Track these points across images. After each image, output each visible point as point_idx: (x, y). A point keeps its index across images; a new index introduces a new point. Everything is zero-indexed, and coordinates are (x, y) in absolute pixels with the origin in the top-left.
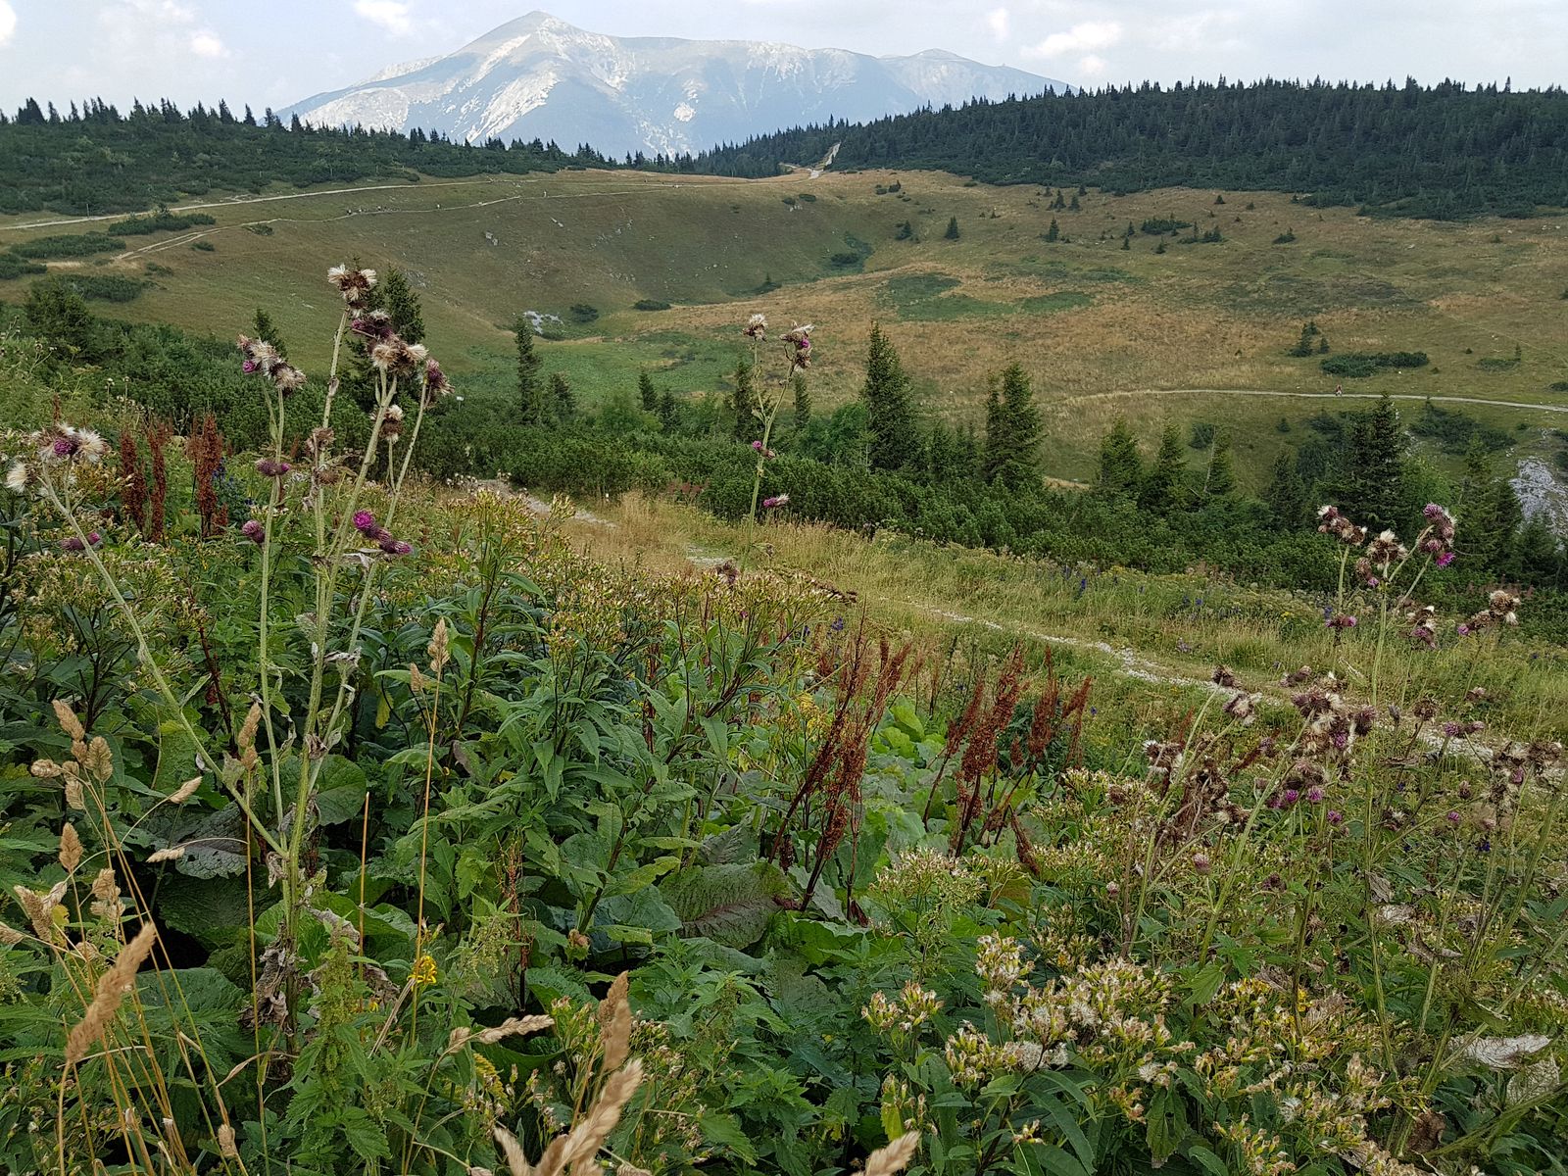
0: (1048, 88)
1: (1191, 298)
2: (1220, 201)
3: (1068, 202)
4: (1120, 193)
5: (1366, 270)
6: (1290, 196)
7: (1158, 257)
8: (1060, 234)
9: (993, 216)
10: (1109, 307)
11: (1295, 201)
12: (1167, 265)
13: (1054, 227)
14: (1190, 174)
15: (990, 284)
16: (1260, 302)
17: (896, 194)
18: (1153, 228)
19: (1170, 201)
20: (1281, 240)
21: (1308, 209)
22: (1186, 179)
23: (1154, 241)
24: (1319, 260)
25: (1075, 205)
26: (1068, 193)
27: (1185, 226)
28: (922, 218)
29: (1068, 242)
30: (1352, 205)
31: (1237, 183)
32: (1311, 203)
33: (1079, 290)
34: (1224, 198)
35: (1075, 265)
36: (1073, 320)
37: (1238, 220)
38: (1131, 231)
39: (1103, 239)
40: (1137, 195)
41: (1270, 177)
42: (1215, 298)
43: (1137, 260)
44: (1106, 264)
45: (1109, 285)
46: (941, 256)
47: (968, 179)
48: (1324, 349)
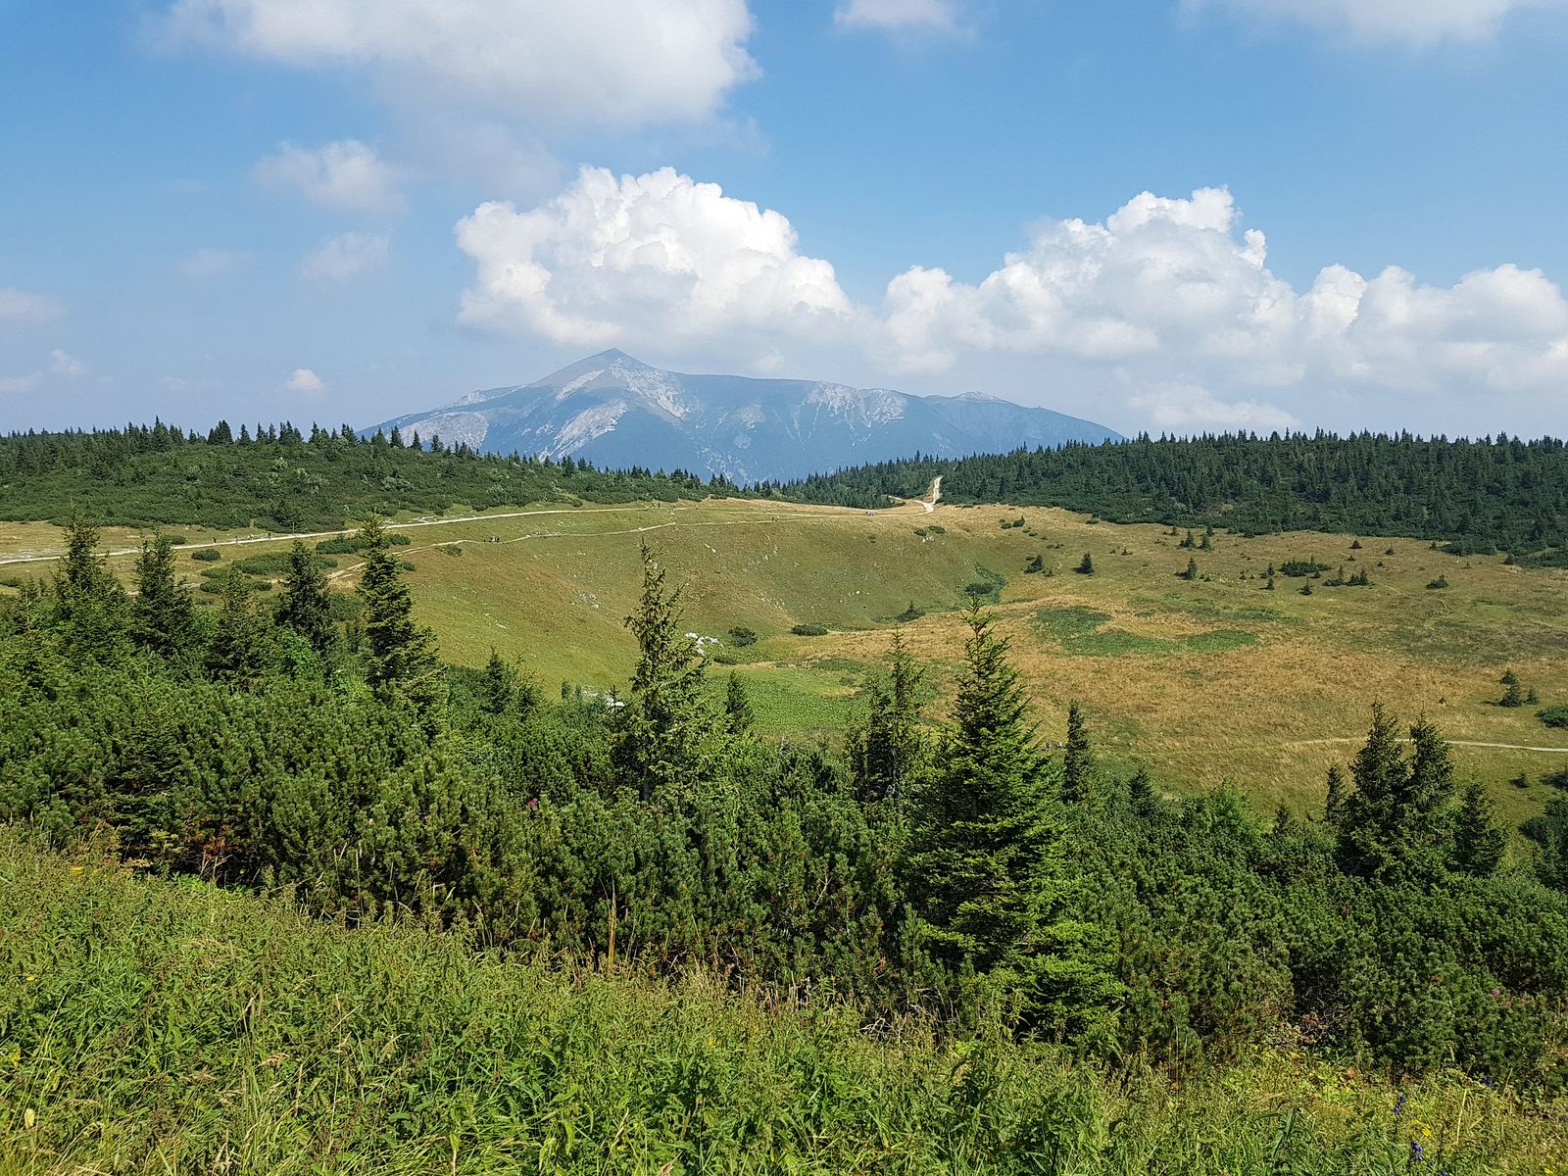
0: (1143, 434)
1: (1359, 641)
2: (1356, 546)
3: (1198, 542)
4: (1248, 535)
5: (1537, 619)
6: (1429, 544)
7: (1306, 598)
8: (1199, 573)
9: (1125, 553)
10: (1277, 648)
11: (1433, 547)
12: (1320, 607)
13: (1192, 565)
14: (1316, 518)
15: (1142, 619)
16: (1433, 647)
17: (1022, 529)
18: (1292, 570)
19: (1304, 544)
20: (1434, 585)
21: (1453, 557)
22: (1312, 523)
23: (1300, 582)
24: (1482, 607)
25: (1204, 546)
26: (1198, 533)
27: (1327, 569)
28: (1052, 552)
29: (1208, 580)
30: (1494, 553)
31: (1372, 528)
32: (1456, 552)
33: (1237, 629)
34: (1361, 543)
35: (1223, 603)
36: (1249, 659)
37: (1380, 565)
38: (1271, 571)
39: (1243, 578)
40: (1268, 537)
41: (1403, 523)
42: (1385, 642)
43: (1285, 598)
44: (1254, 602)
45: (1267, 625)
46: (1080, 590)
47: (1089, 517)
48: (1532, 699)
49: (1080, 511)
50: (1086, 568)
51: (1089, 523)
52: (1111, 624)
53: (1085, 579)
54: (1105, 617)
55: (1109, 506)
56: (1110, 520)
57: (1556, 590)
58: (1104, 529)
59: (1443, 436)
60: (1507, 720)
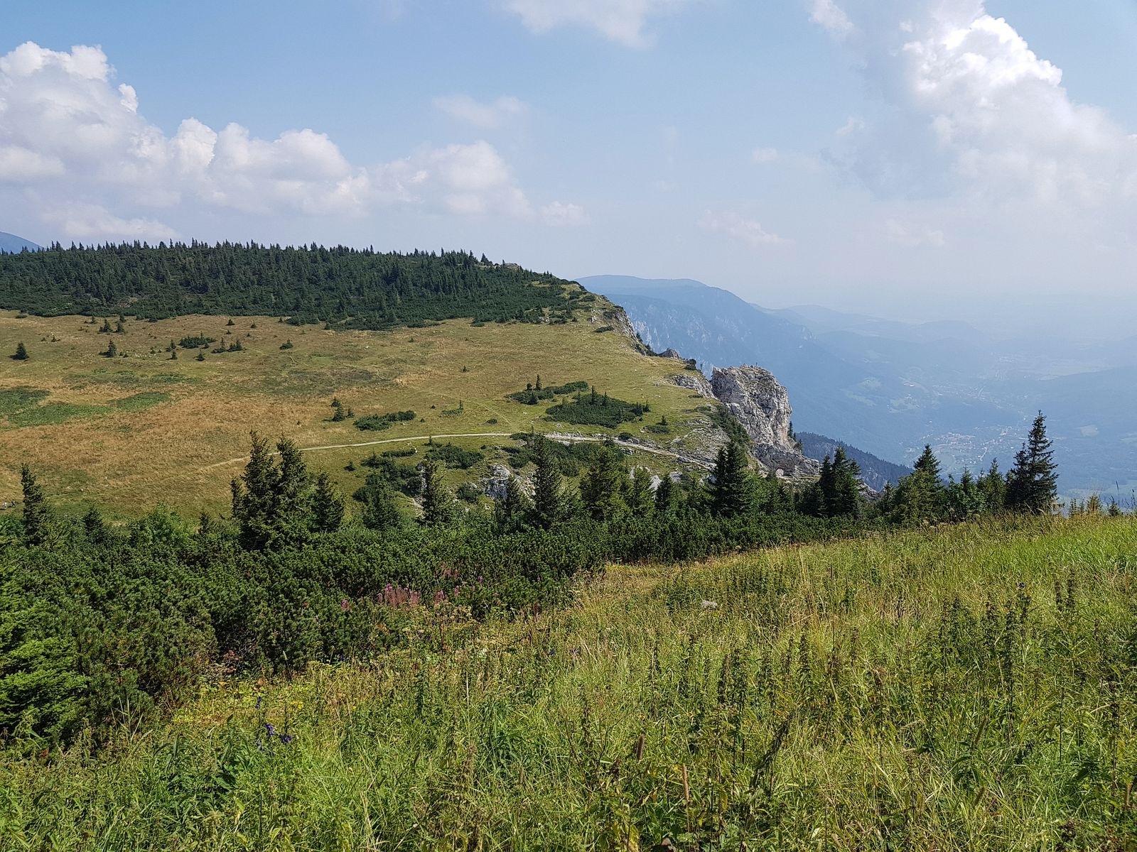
0: (55, 244)
1: (241, 390)
2: (230, 323)
3: (114, 328)
4: (152, 320)
5: (347, 364)
6: (277, 319)
7: (201, 363)
8: (118, 351)
9: (54, 340)
10: (185, 401)
11: (281, 321)
12: (211, 368)
13: (112, 346)
14: (200, 305)
15: (77, 392)
16: (289, 389)
18: (188, 343)
19: (195, 324)
20: (284, 347)
21: (294, 327)
22: (198, 308)
23: (195, 352)
24: (315, 359)
25: (119, 330)
26: (113, 321)
27: (212, 341)
29: (126, 356)
30: (318, 323)
31: (240, 310)
32: (295, 323)
33: (154, 391)
34: (233, 321)
35: (140, 373)
36: (166, 412)
37: (248, 335)
38: (173, 346)
39: (153, 352)
40: (167, 321)
41: (258, 306)
42: (258, 388)
43: (185, 364)
44: (163, 370)
45: (176, 385)
46: (20, 373)
47: (17, 312)
48: (350, 415)
49: (9, 308)
50: (21, 355)
51: (18, 317)
52: (50, 398)
53: (21, 364)
54: (44, 393)
55: (33, 302)
56: (37, 314)
57: (356, 344)
58: (32, 322)
59: (278, 245)
60: (338, 430)
